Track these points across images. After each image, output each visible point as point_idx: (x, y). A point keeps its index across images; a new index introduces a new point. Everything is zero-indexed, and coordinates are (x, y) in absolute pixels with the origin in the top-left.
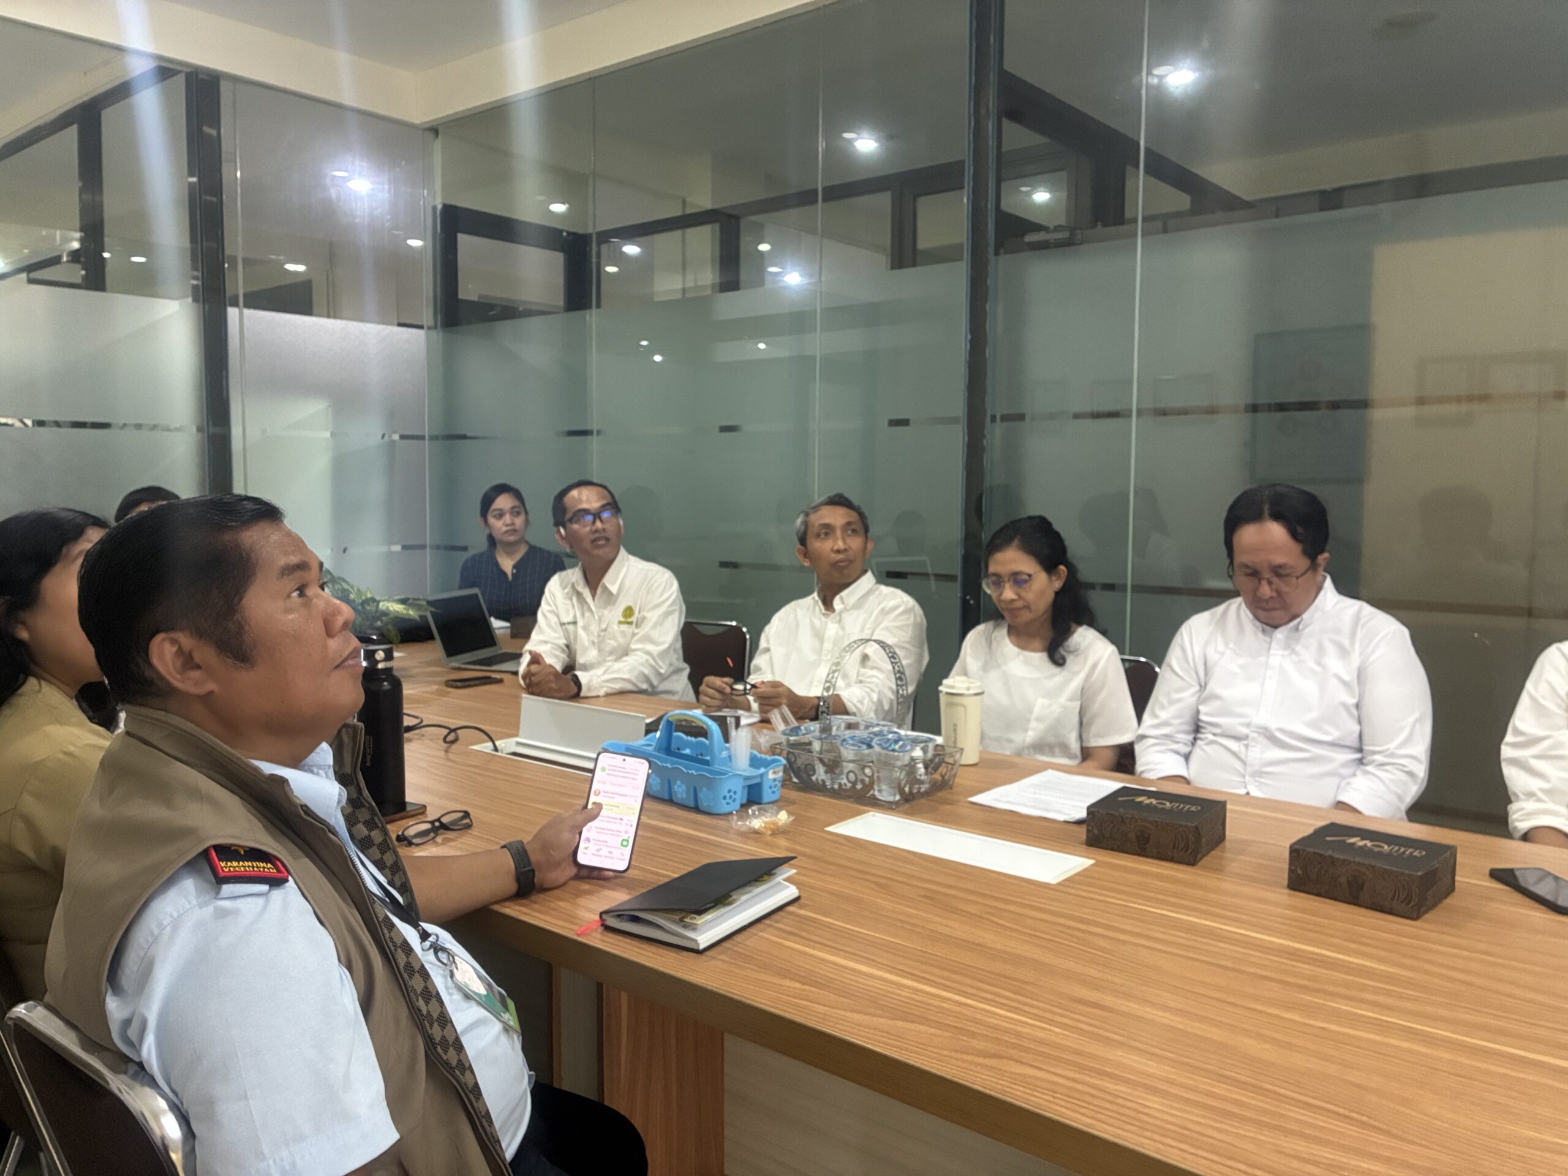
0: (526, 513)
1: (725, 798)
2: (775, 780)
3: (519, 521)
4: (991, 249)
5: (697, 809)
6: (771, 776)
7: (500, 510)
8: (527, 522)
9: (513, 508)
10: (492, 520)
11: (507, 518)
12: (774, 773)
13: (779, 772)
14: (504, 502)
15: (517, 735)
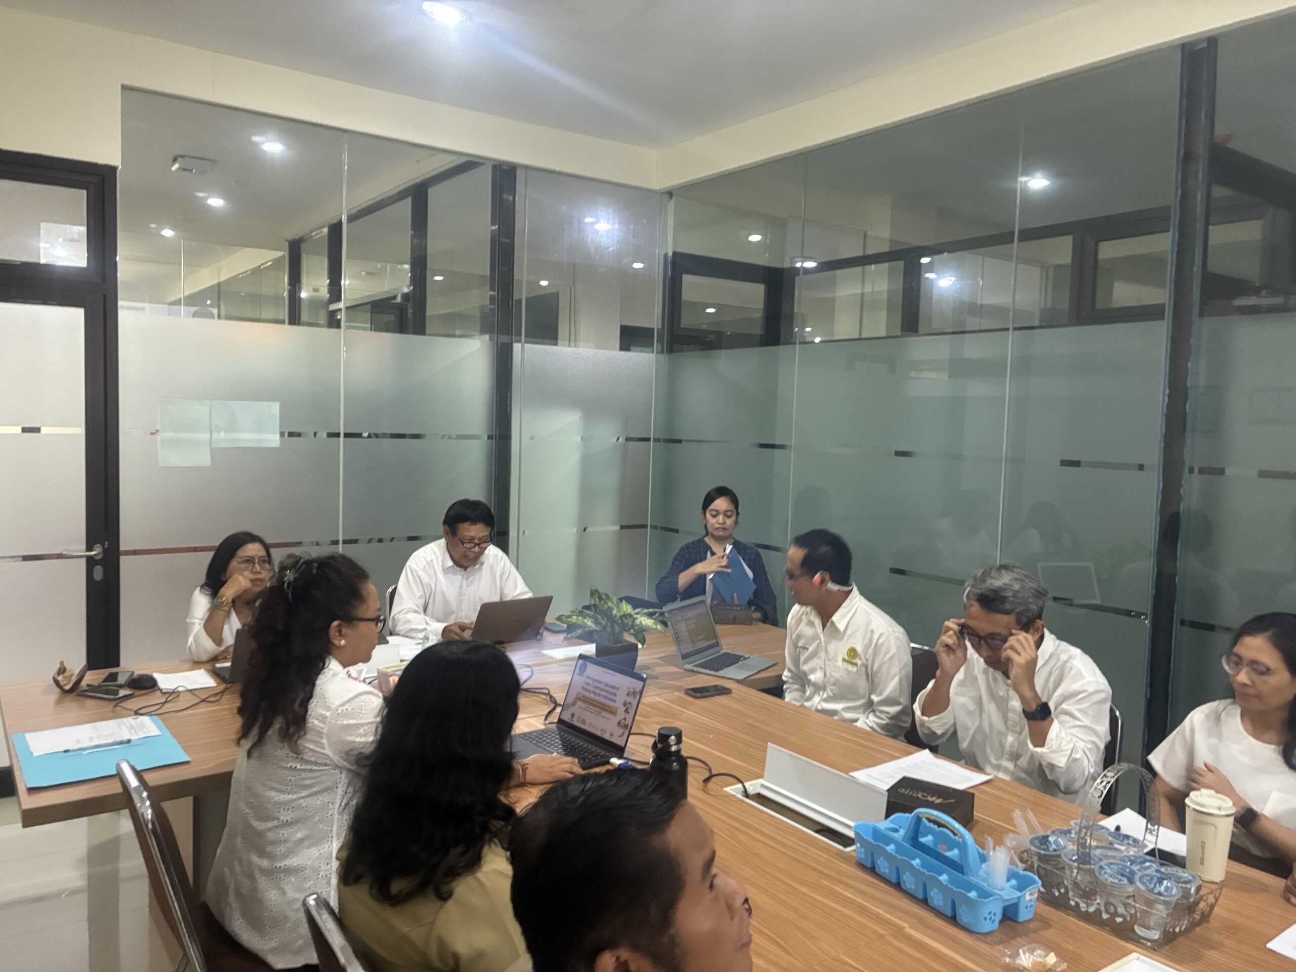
0: (738, 514)
1: (985, 919)
2: (1031, 900)
3: (729, 522)
4: (1196, 311)
5: (953, 919)
6: (1028, 897)
7: (717, 511)
8: (736, 522)
9: (726, 511)
10: (708, 516)
11: (721, 518)
12: (1031, 894)
13: (1034, 893)
14: (721, 504)
15: (761, 777)
